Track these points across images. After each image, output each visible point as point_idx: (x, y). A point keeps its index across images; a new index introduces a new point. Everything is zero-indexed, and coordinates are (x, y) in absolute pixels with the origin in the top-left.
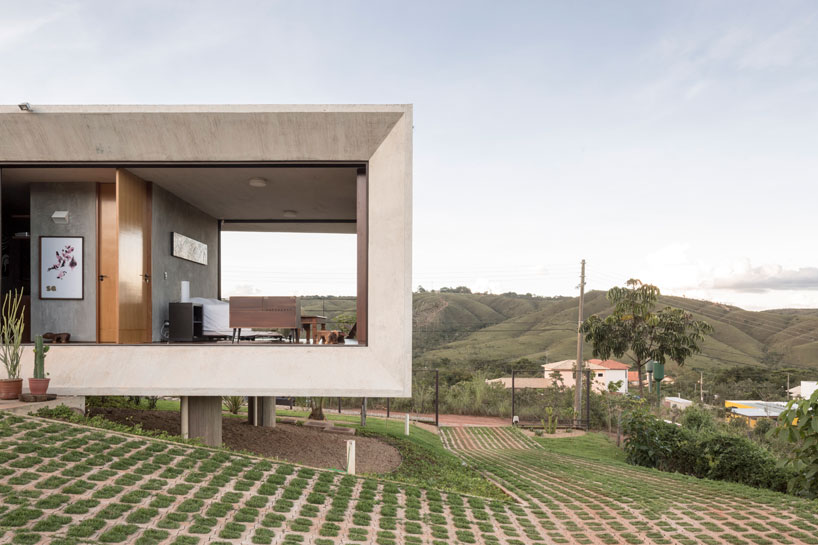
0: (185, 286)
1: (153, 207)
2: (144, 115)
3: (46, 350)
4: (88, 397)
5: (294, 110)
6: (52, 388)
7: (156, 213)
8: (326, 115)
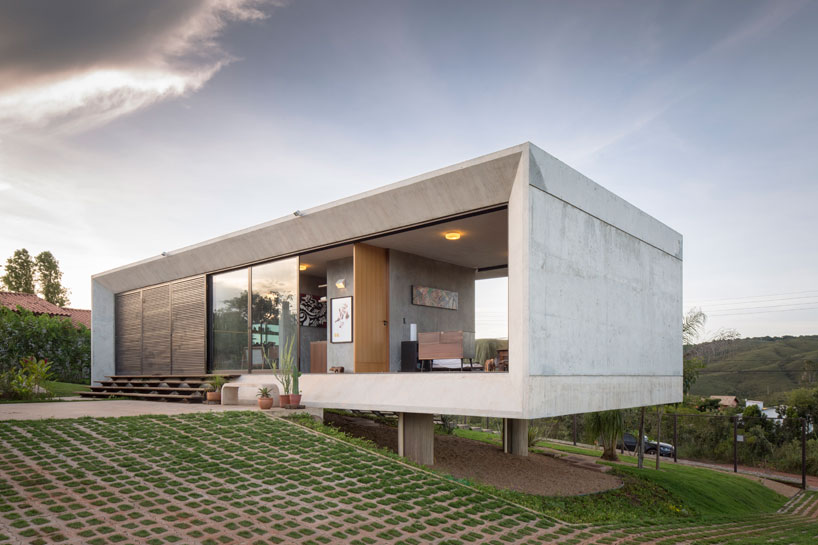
0: (413, 328)
1: (390, 267)
2: (355, 202)
3: (299, 375)
4: (325, 409)
5: (442, 173)
6: (303, 401)
7: (393, 272)
8: (463, 170)
